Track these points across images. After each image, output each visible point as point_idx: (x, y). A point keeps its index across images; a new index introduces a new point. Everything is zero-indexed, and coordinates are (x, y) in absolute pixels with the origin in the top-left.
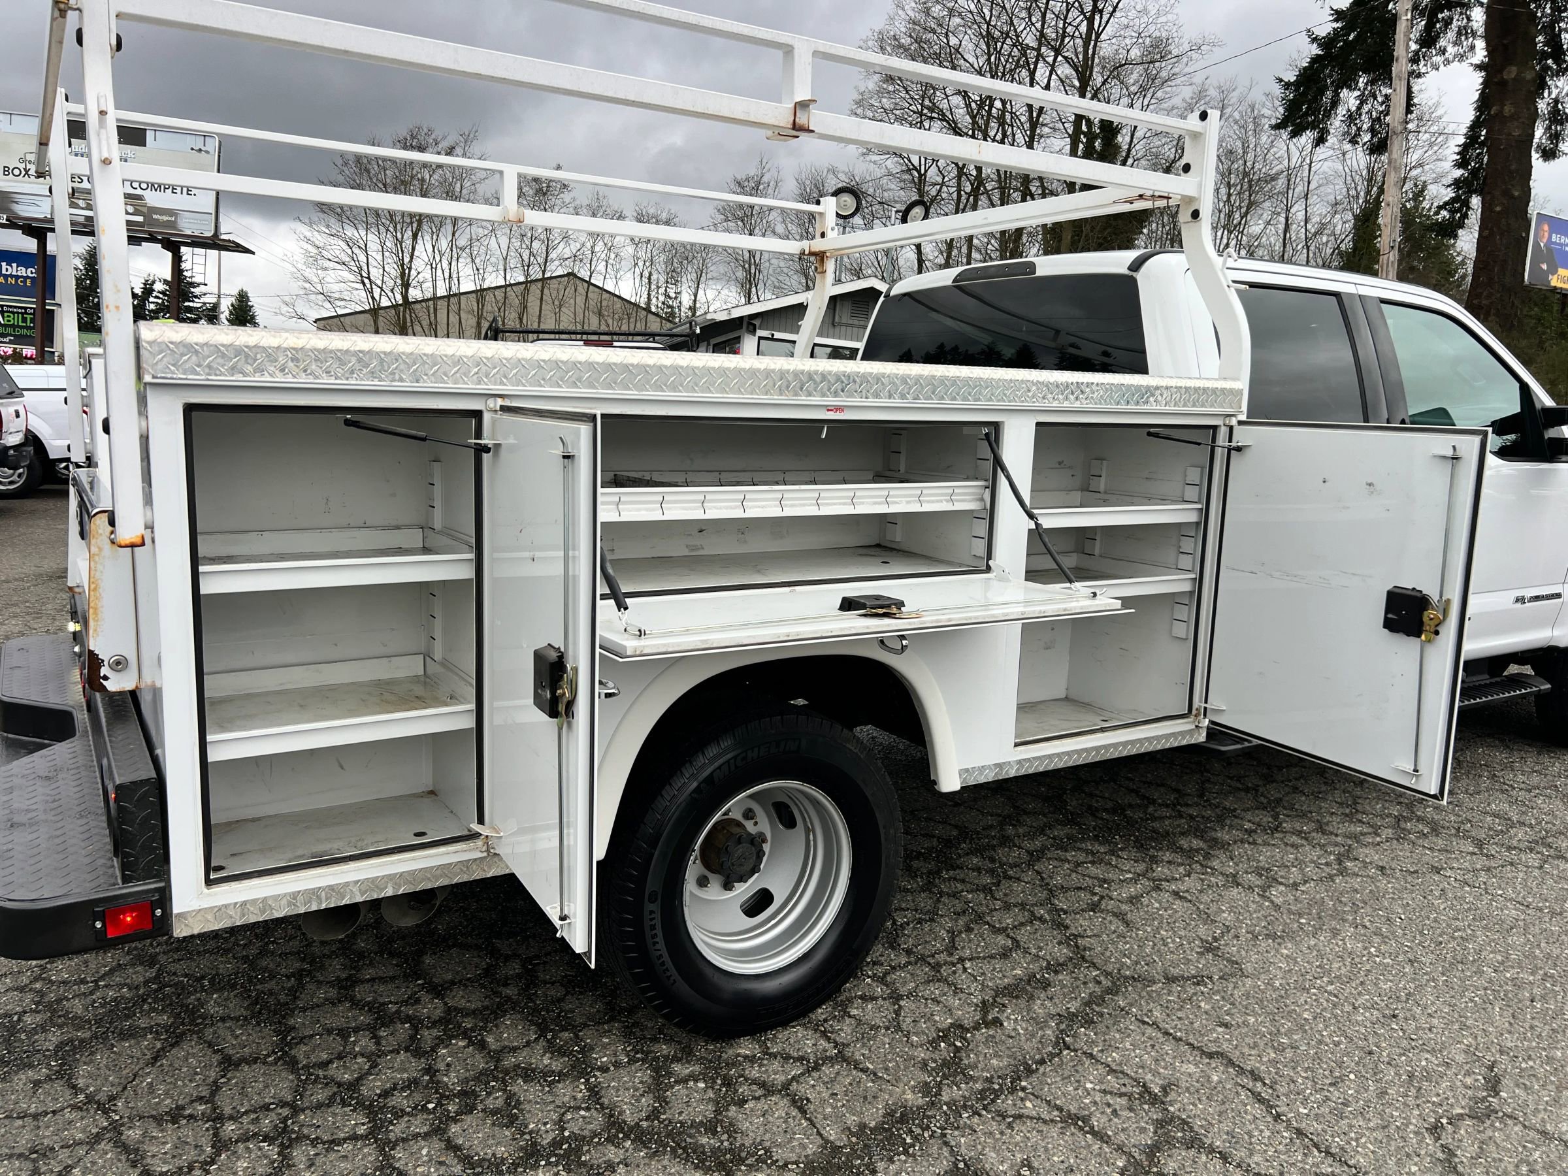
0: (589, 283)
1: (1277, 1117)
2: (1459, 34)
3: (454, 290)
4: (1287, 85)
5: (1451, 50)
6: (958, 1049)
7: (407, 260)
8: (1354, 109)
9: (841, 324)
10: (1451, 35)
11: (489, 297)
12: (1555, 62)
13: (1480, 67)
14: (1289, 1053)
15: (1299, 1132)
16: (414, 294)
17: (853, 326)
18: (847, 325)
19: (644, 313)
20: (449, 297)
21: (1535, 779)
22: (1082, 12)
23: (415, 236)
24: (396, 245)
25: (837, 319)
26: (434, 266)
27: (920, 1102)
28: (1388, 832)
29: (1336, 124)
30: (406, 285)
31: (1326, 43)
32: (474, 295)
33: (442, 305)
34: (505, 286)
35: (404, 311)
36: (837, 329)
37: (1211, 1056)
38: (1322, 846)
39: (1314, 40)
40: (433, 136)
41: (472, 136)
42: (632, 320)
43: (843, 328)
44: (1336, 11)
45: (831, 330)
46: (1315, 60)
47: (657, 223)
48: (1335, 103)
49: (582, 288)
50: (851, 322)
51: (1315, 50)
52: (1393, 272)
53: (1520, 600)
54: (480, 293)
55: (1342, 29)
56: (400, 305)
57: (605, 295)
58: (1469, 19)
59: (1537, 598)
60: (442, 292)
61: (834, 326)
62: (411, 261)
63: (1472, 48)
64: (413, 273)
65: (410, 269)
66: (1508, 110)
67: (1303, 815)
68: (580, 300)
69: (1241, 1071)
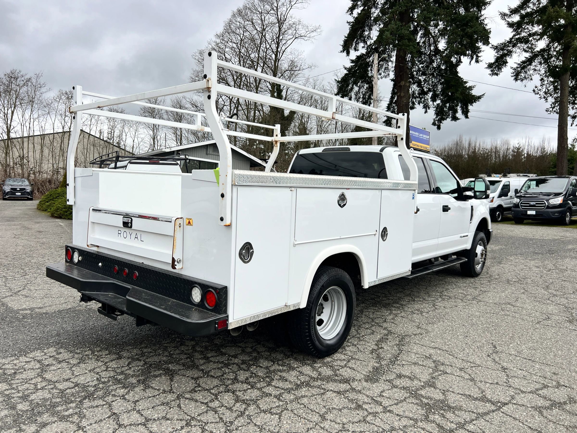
0: (90, 134)
1: (456, 358)
2: (385, 69)
3: (31, 134)
4: (338, 82)
5: (383, 74)
6: (378, 354)
7: (9, 122)
8: (357, 90)
9: (209, 154)
10: (383, 69)
11: (47, 138)
12: (412, 80)
13: (392, 80)
14: (450, 346)
15: (463, 360)
16: (12, 135)
17: (213, 155)
18: (211, 154)
19: (112, 146)
20: (29, 137)
21: (465, 285)
22: (273, 52)
23: (13, 113)
24: (4, 116)
25: (208, 152)
26: (23, 124)
27: (378, 365)
28: (440, 299)
29: (353, 94)
30: (9, 132)
31: (349, 70)
32: (39, 137)
33: (26, 140)
34: (54, 134)
35: (8, 142)
36: (208, 156)
37: (435, 348)
38: (428, 303)
39: (346, 69)
40: (21, 74)
41: (40, 75)
42: (108, 148)
43: (210, 156)
44: (352, 60)
45: (206, 156)
46: (346, 75)
47: (117, 112)
48: (352, 89)
49: (87, 136)
50: (213, 153)
51: (346, 72)
52: (376, 142)
53: (461, 237)
54: (43, 136)
55: (354, 66)
56: (6, 140)
57: (96, 139)
58: (388, 65)
59: (464, 236)
60: (26, 135)
61: (207, 154)
62: (11, 123)
63: (389, 75)
64: (12, 127)
65: (10, 126)
66: (402, 94)
67: (418, 297)
68: (86, 140)
69: (443, 350)
